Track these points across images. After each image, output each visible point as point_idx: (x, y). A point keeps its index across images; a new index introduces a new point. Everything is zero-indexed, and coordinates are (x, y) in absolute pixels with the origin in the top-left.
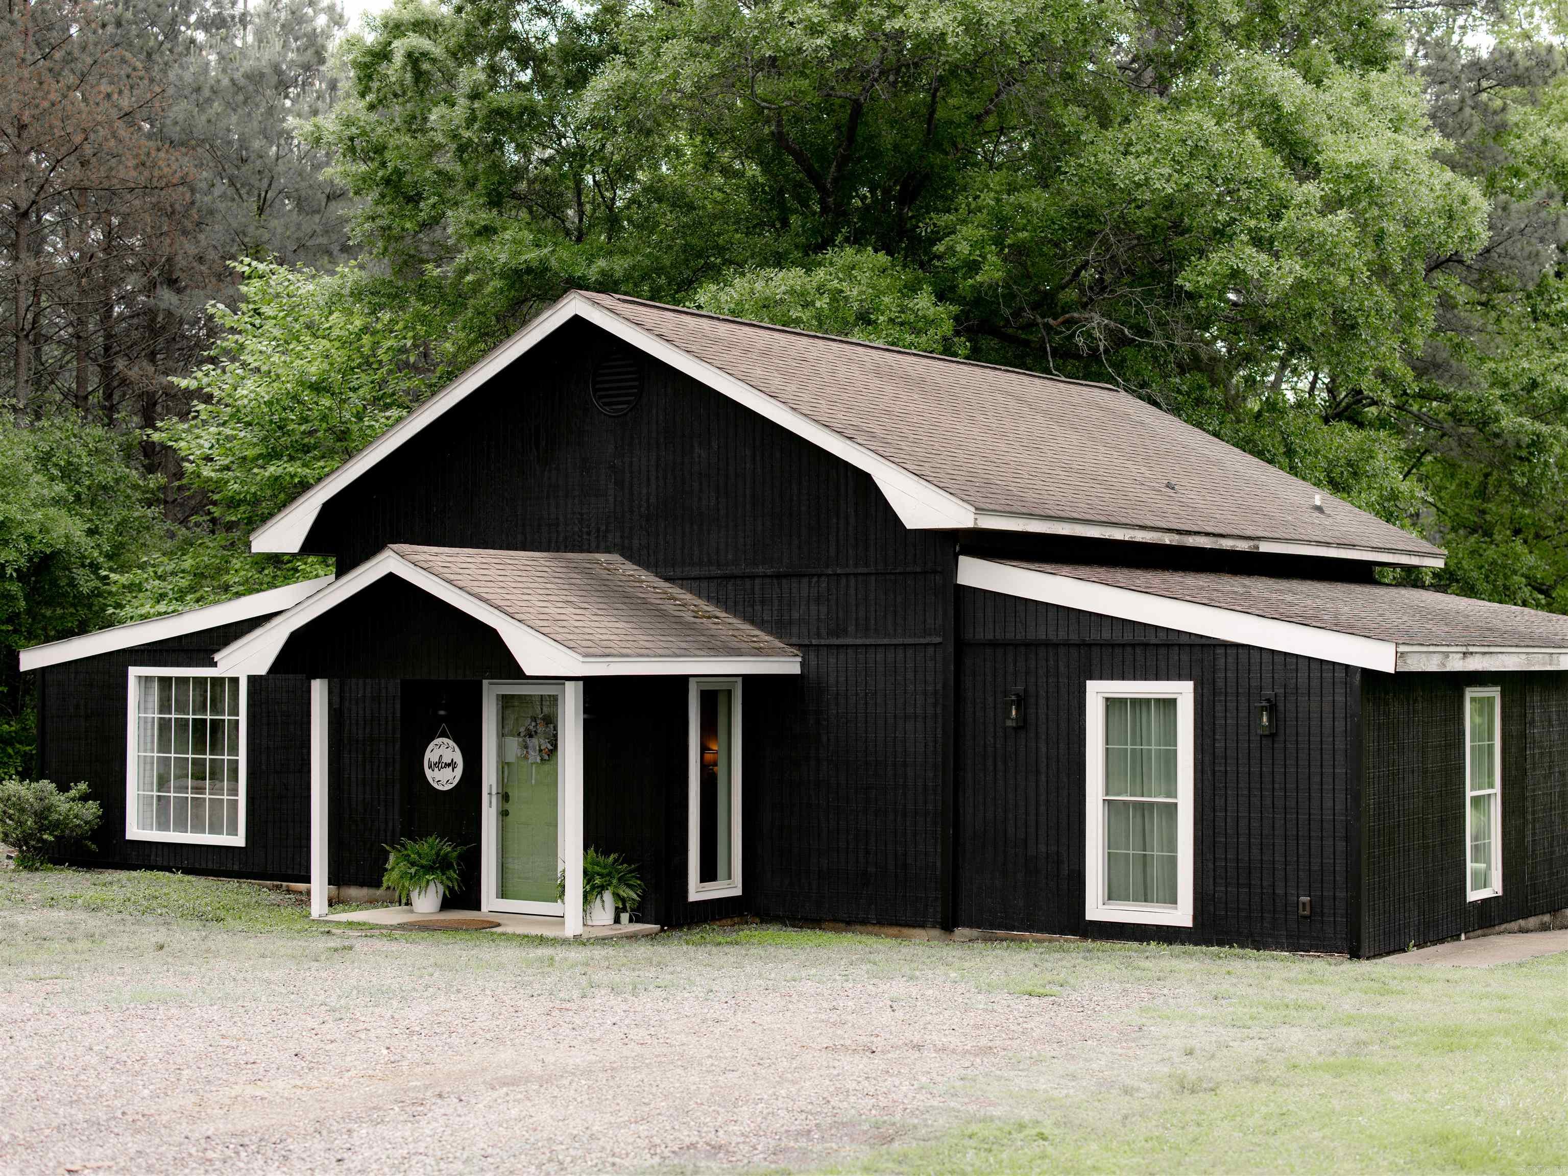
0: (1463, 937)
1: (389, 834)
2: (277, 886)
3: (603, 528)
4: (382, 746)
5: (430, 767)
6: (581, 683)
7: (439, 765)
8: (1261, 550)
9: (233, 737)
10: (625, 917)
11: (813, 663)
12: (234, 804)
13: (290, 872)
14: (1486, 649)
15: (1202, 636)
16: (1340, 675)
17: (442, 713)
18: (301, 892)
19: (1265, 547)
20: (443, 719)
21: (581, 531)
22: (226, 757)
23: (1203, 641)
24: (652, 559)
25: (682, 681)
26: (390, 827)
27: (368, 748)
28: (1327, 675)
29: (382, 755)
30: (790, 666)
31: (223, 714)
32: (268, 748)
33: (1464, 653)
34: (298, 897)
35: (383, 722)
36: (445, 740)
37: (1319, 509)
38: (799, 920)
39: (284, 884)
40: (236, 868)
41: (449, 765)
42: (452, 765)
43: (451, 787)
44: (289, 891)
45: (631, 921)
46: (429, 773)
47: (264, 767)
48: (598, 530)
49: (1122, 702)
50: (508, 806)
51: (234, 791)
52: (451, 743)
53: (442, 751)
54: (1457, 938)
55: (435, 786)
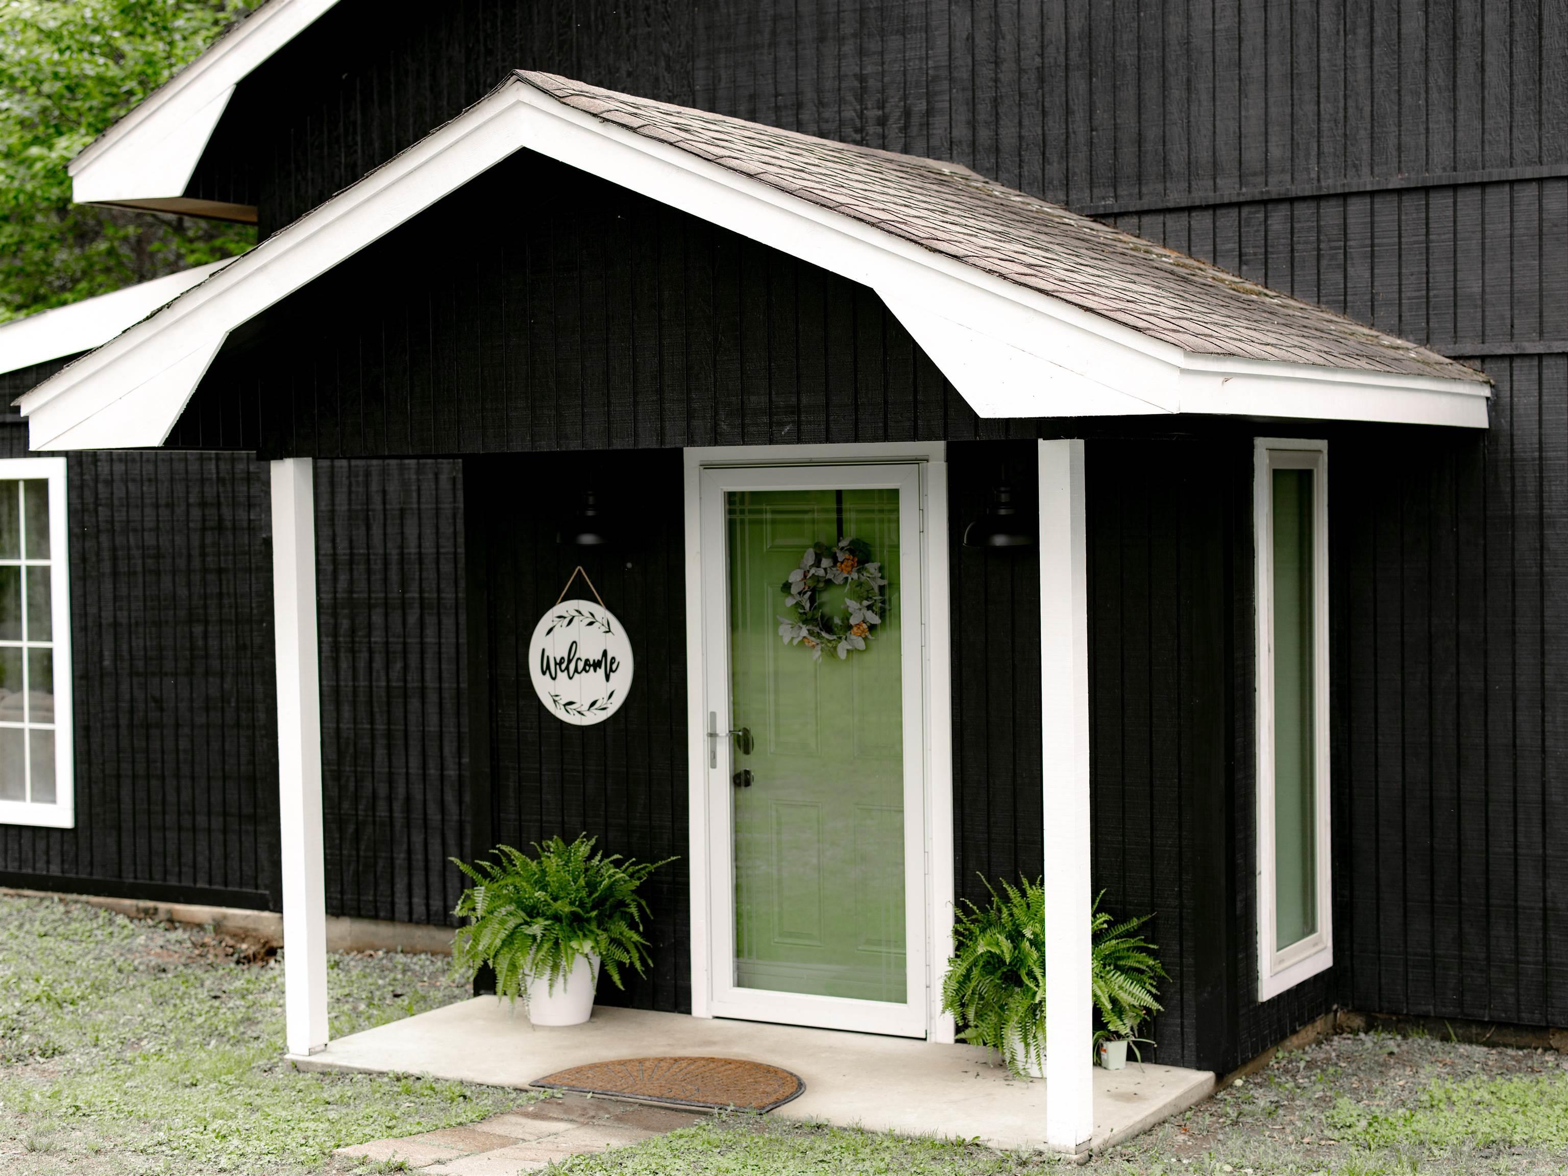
1: (397, 806)
2: (146, 911)
3: (921, 106)
4: (377, 618)
5: (545, 670)
7: (568, 665)
9: (39, 599)
10: (1116, 1051)
11: (1526, 402)
12: (46, 739)
13: (173, 882)
17: (588, 539)
18: (200, 926)
20: (585, 555)
21: (861, 116)
22: (25, 644)
24: (1055, 170)
26: (401, 791)
27: (345, 624)
29: (378, 637)
31: (16, 554)
32: (116, 624)
34: (197, 937)
35: (377, 566)
36: (586, 606)
38: (1484, 1025)
39: (163, 906)
40: (55, 870)
41: (597, 665)
42: (604, 665)
43: (601, 716)
44: (172, 922)
45: (1131, 1057)
46: (542, 685)
47: (107, 663)
48: (907, 114)
50: (749, 763)
51: (46, 713)
52: (601, 612)
53: (577, 632)
55: (560, 714)
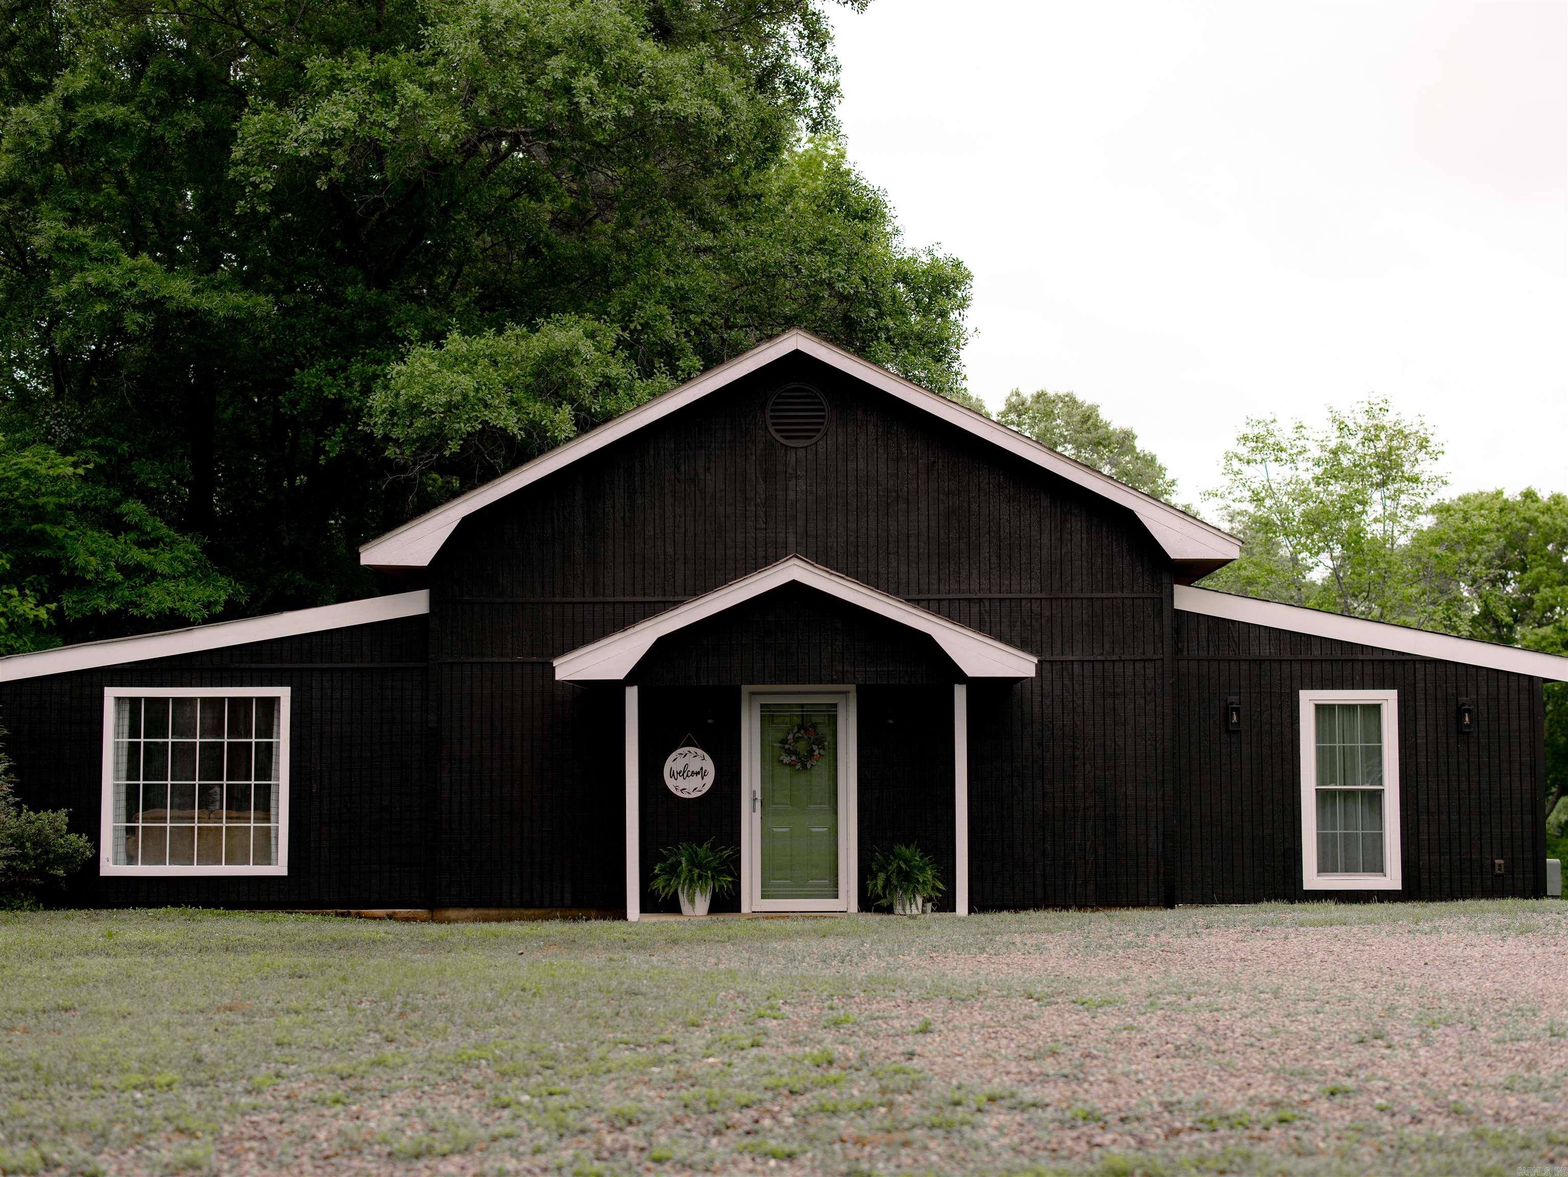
5: (672, 776)
7: (684, 773)
10: (928, 907)
15: (1403, 653)
16: (1525, 683)
22: (253, 782)
23: (1408, 658)
28: (1514, 685)
31: (248, 736)
32: (321, 770)
36: (693, 749)
40: (273, 898)
41: (697, 773)
42: (702, 773)
43: (699, 794)
46: (670, 783)
47: (314, 791)
49: (1331, 707)
52: (700, 752)
53: (689, 759)
55: (679, 794)
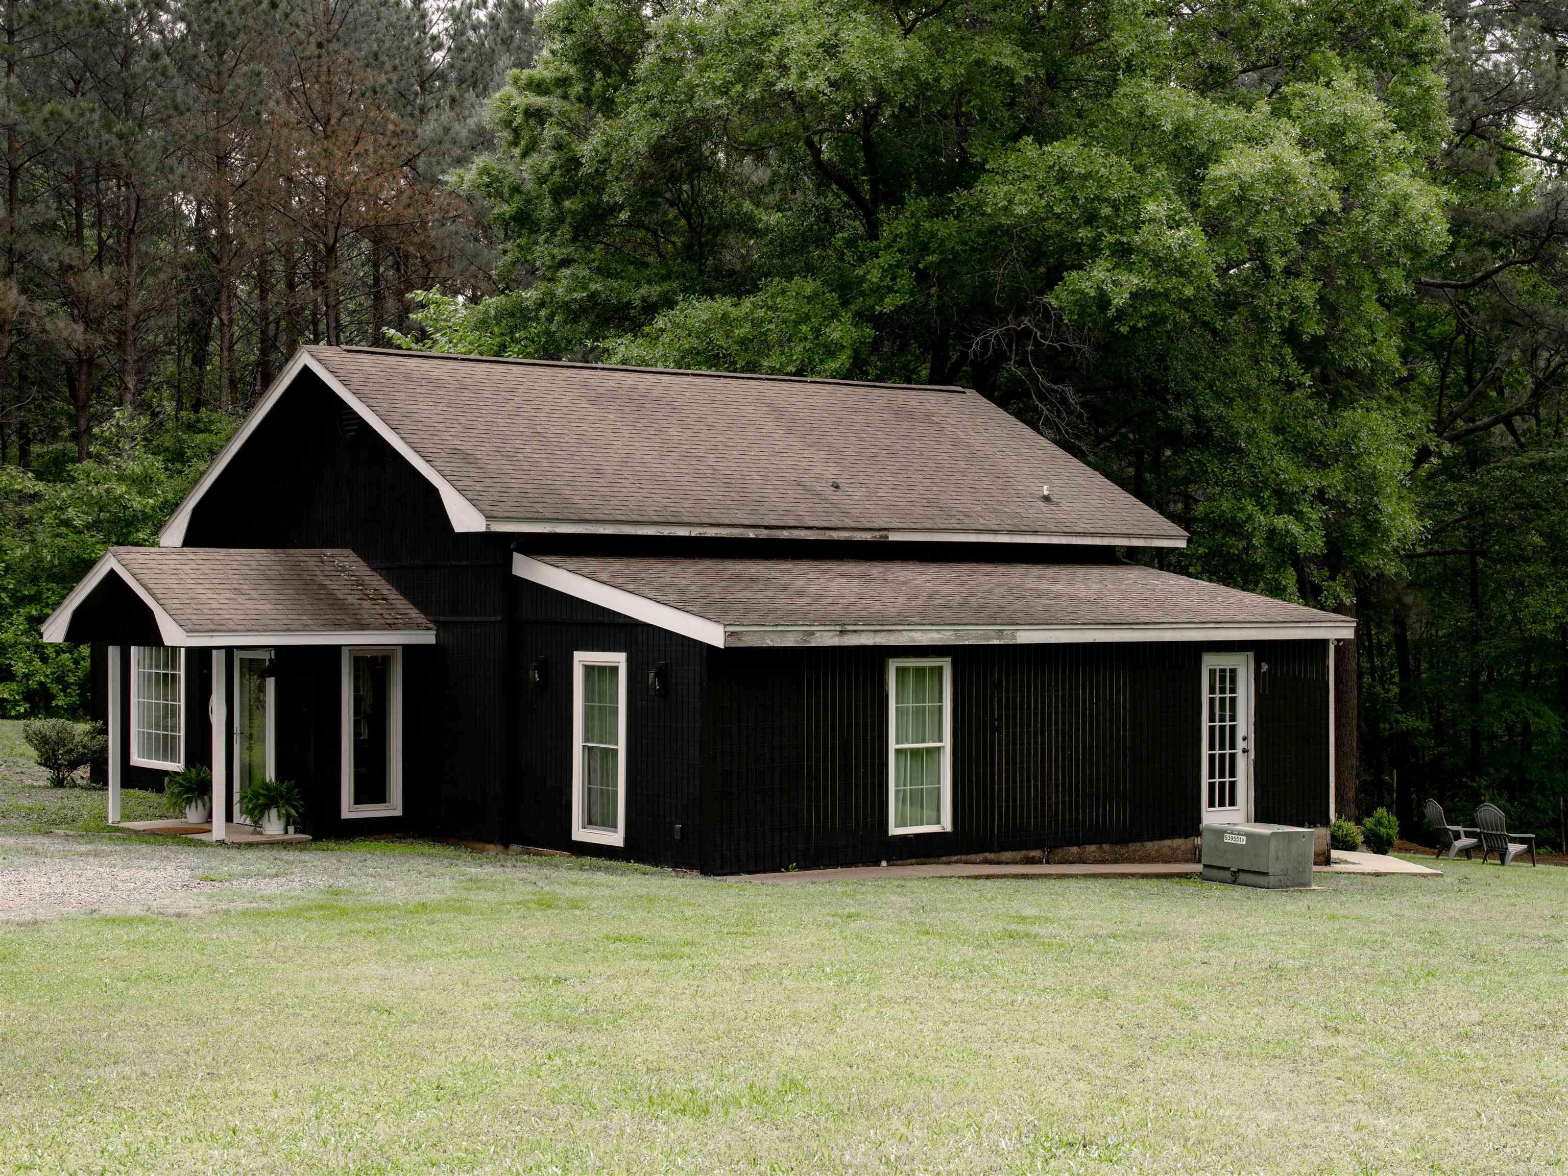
0: (884, 863)
6: (224, 651)
8: (891, 538)
10: (291, 829)
14: (879, 628)
15: (630, 617)
16: (697, 649)
19: (893, 537)
23: (633, 621)
25: (336, 650)
28: (692, 650)
30: (428, 638)
33: (841, 632)
37: (1047, 499)
49: (593, 668)
54: (877, 864)
